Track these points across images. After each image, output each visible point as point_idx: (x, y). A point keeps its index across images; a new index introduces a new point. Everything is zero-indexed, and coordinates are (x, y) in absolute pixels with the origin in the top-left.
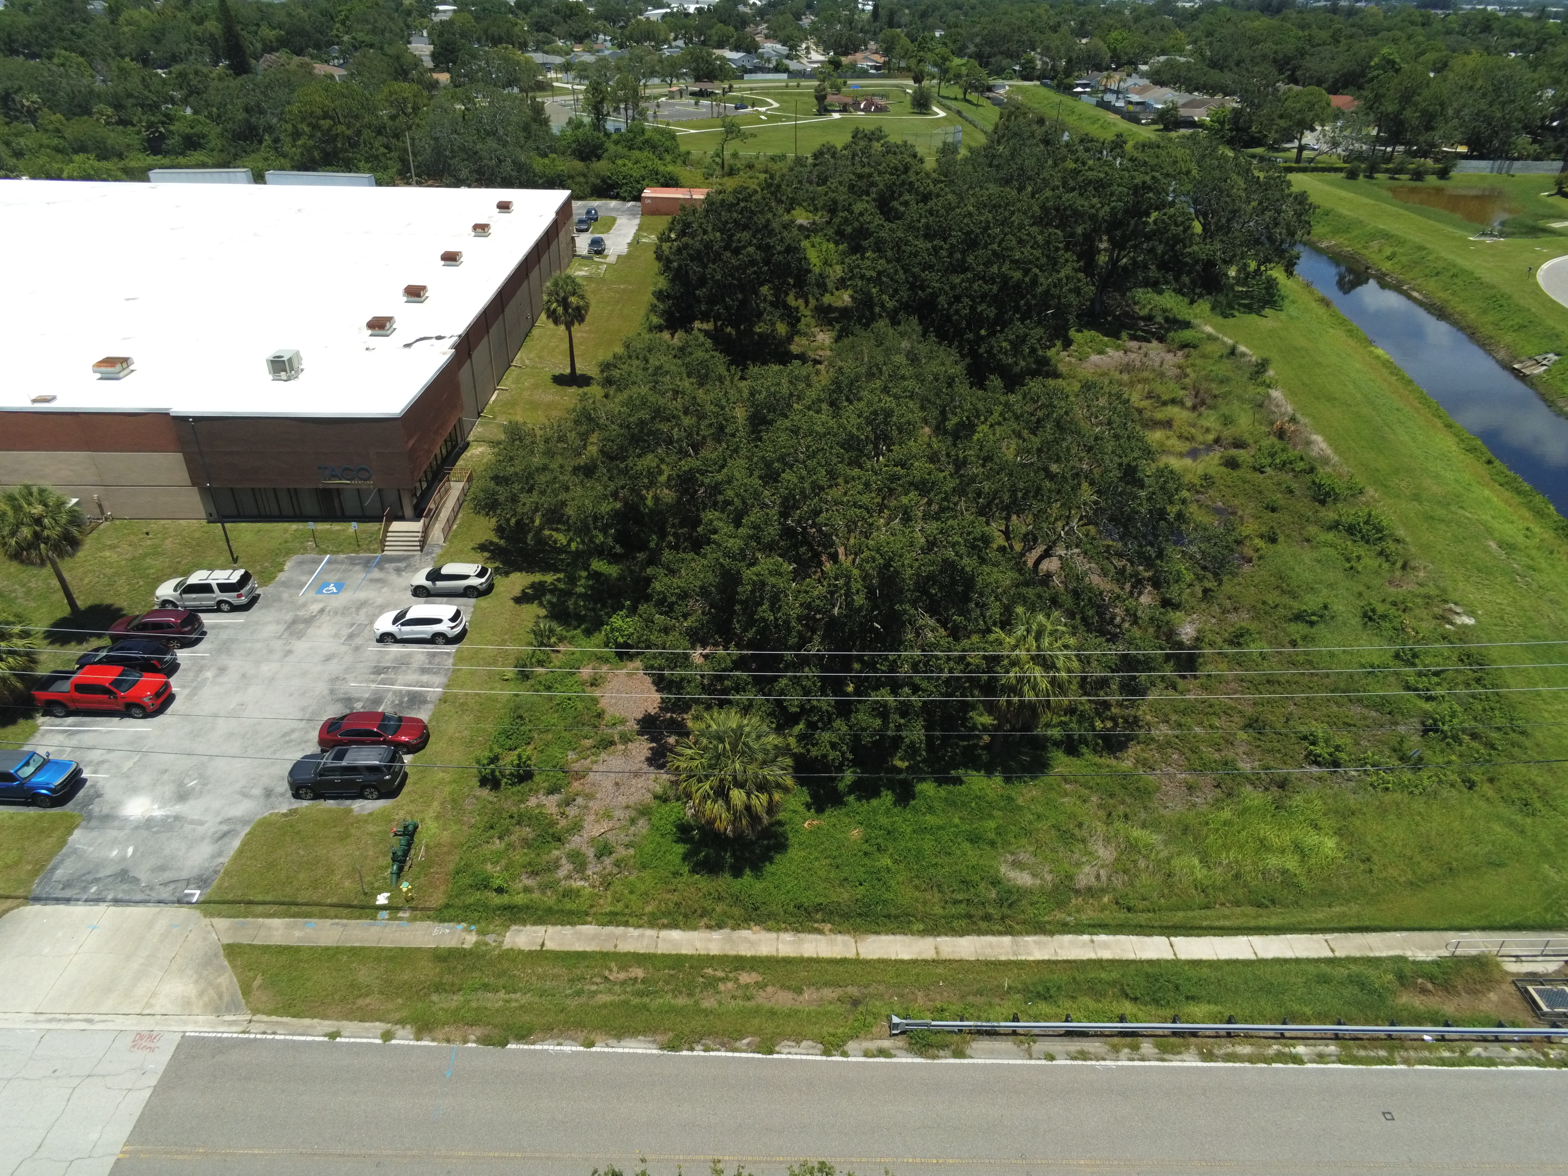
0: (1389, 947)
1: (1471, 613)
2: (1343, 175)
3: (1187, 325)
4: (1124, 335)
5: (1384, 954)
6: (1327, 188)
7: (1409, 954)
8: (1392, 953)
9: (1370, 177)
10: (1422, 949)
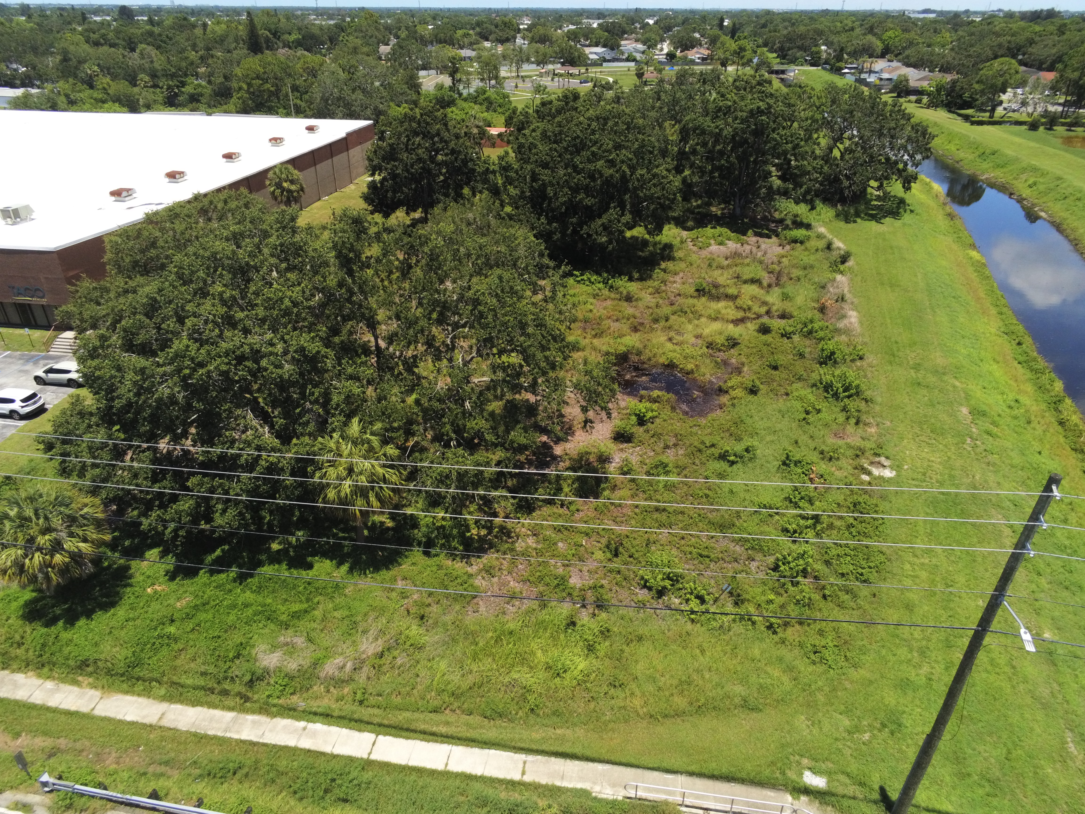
0: (581, 779)
1: (897, 467)
2: (1026, 127)
3: (808, 227)
4: (750, 232)
5: (570, 785)
6: (1005, 136)
7: (597, 788)
8: (579, 786)
9: (1050, 129)
10: (613, 785)
